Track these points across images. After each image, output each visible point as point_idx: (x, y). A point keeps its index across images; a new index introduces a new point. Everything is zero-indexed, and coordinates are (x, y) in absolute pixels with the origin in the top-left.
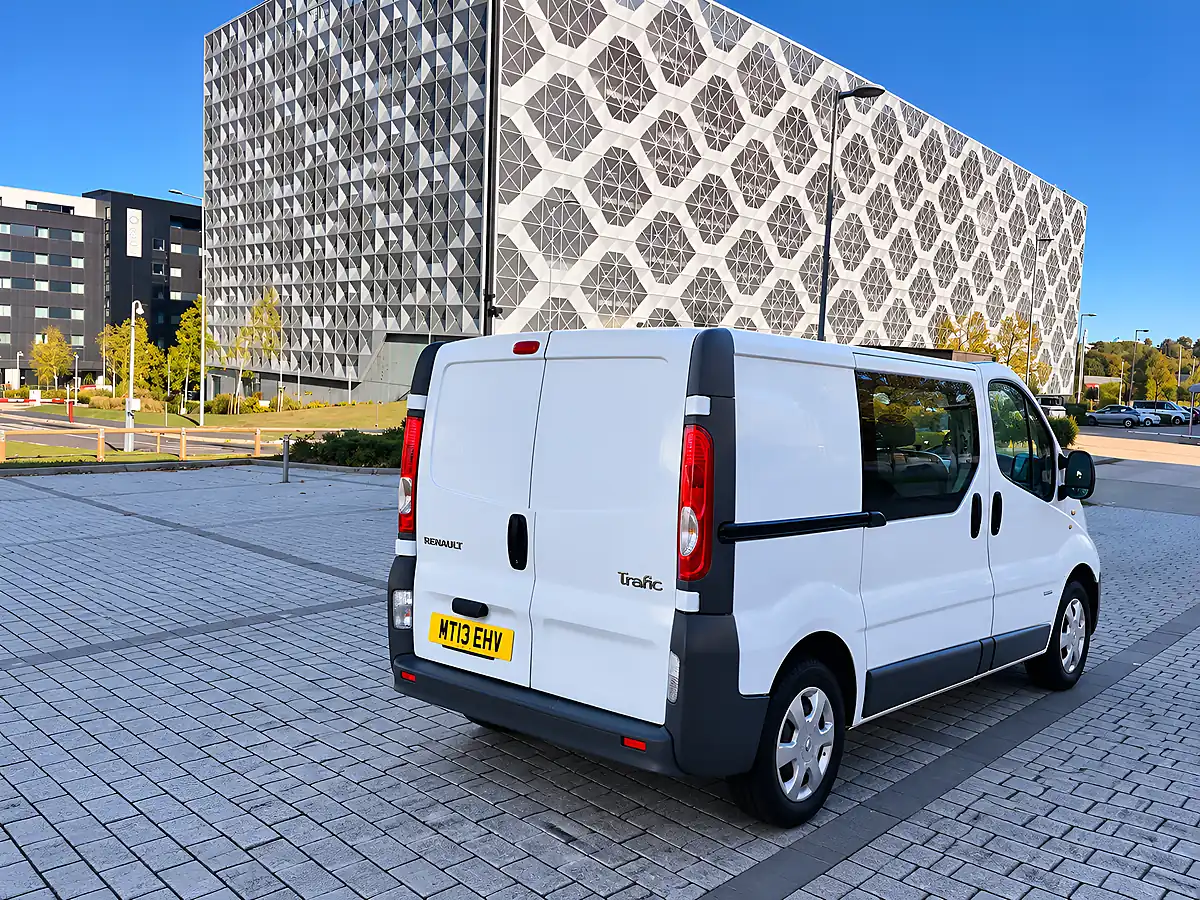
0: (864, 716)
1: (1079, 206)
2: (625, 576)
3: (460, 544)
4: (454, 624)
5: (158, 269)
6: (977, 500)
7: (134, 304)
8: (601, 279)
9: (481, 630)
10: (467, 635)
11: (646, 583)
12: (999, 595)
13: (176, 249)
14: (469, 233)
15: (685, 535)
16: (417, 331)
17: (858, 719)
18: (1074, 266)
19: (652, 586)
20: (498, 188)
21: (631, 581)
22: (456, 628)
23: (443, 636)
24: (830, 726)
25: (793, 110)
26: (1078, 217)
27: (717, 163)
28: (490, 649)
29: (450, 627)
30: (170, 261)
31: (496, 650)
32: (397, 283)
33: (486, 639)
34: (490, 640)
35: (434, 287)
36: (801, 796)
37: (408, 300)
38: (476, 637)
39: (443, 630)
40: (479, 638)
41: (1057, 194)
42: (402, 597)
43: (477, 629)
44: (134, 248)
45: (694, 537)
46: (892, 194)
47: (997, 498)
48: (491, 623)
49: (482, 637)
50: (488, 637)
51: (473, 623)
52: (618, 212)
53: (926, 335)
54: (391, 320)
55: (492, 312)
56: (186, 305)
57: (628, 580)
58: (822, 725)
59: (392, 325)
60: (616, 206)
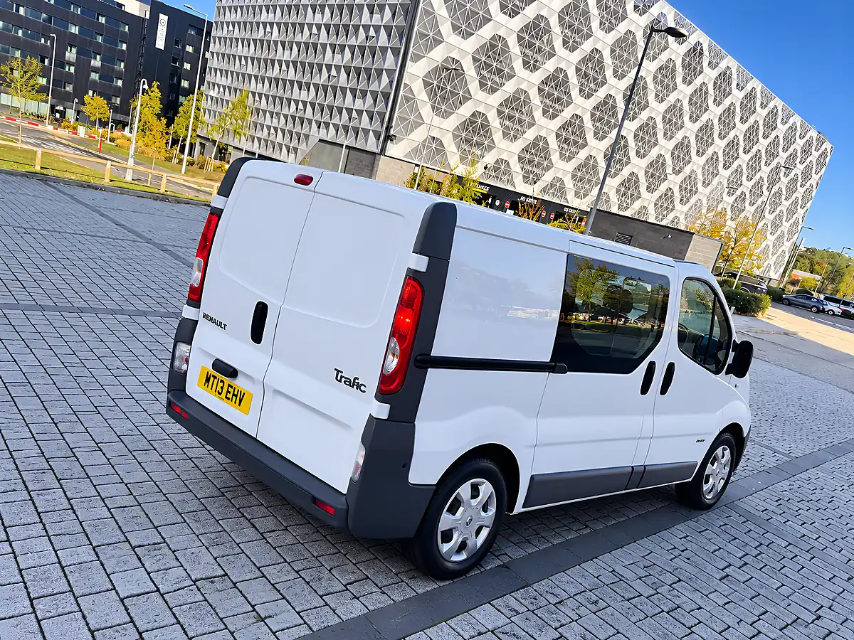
0: (523, 507)
1: (827, 145)
2: (340, 374)
3: (225, 325)
4: (215, 377)
5: (175, 61)
6: (652, 366)
7: (142, 82)
8: (467, 130)
9: (232, 387)
10: (222, 388)
11: (355, 384)
12: (655, 437)
13: (189, 49)
14: (385, 79)
15: (390, 357)
16: (338, 141)
17: (519, 508)
18: (809, 190)
19: (359, 386)
20: (411, 49)
21: (343, 379)
22: (216, 381)
23: (206, 385)
24: (492, 510)
25: (629, 32)
26: (824, 154)
27: (567, 60)
28: (235, 403)
29: (212, 378)
30: (183, 57)
31: (239, 405)
32: (331, 108)
33: (234, 395)
34: (236, 396)
35: (354, 114)
36: (456, 558)
37: (336, 120)
38: (228, 392)
39: (208, 380)
40: (230, 393)
41: (813, 134)
42: (183, 348)
43: (229, 386)
44: (160, 44)
45: (396, 360)
46: (685, 109)
47: (671, 368)
48: (239, 383)
49: (232, 393)
50: (236, 393)
51: (227, 380)
52: (490, 83)
53: (682, 218)
54: (323, 131)
55: (389, 137)
56: (190, 91)
57: (342, 377)
58: (485, 508)
59: (323, 134)
60: (489, 79)
